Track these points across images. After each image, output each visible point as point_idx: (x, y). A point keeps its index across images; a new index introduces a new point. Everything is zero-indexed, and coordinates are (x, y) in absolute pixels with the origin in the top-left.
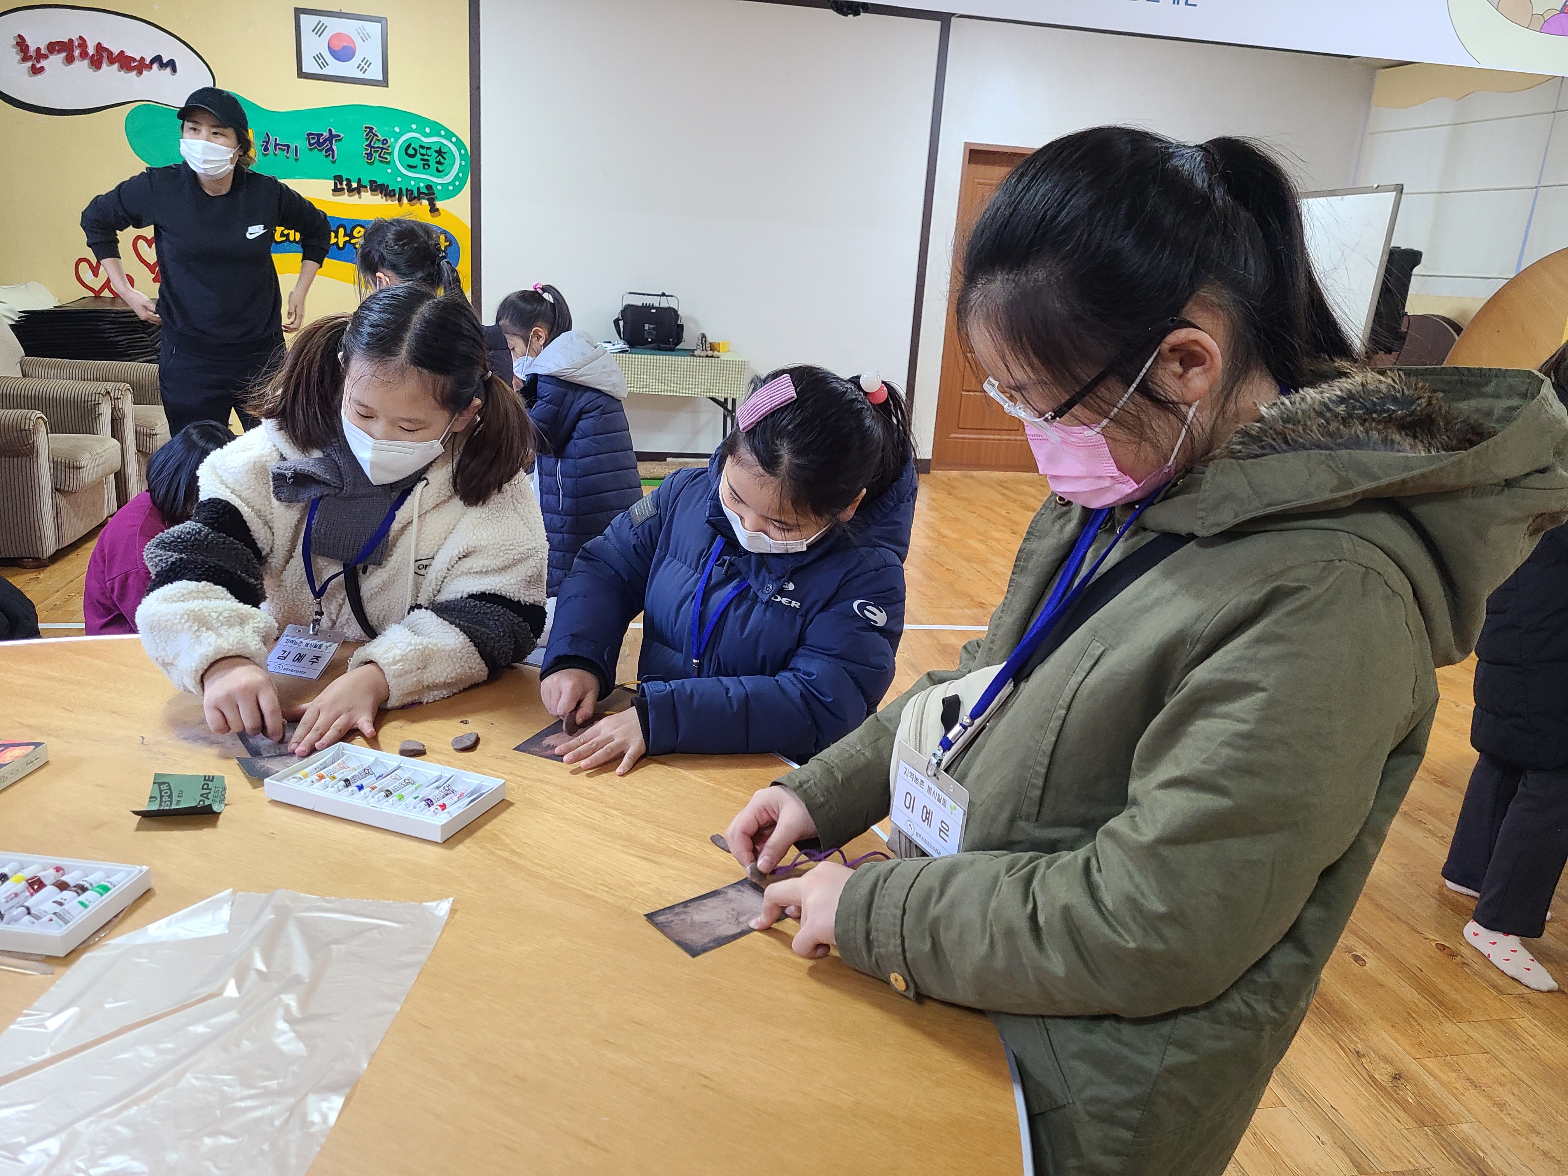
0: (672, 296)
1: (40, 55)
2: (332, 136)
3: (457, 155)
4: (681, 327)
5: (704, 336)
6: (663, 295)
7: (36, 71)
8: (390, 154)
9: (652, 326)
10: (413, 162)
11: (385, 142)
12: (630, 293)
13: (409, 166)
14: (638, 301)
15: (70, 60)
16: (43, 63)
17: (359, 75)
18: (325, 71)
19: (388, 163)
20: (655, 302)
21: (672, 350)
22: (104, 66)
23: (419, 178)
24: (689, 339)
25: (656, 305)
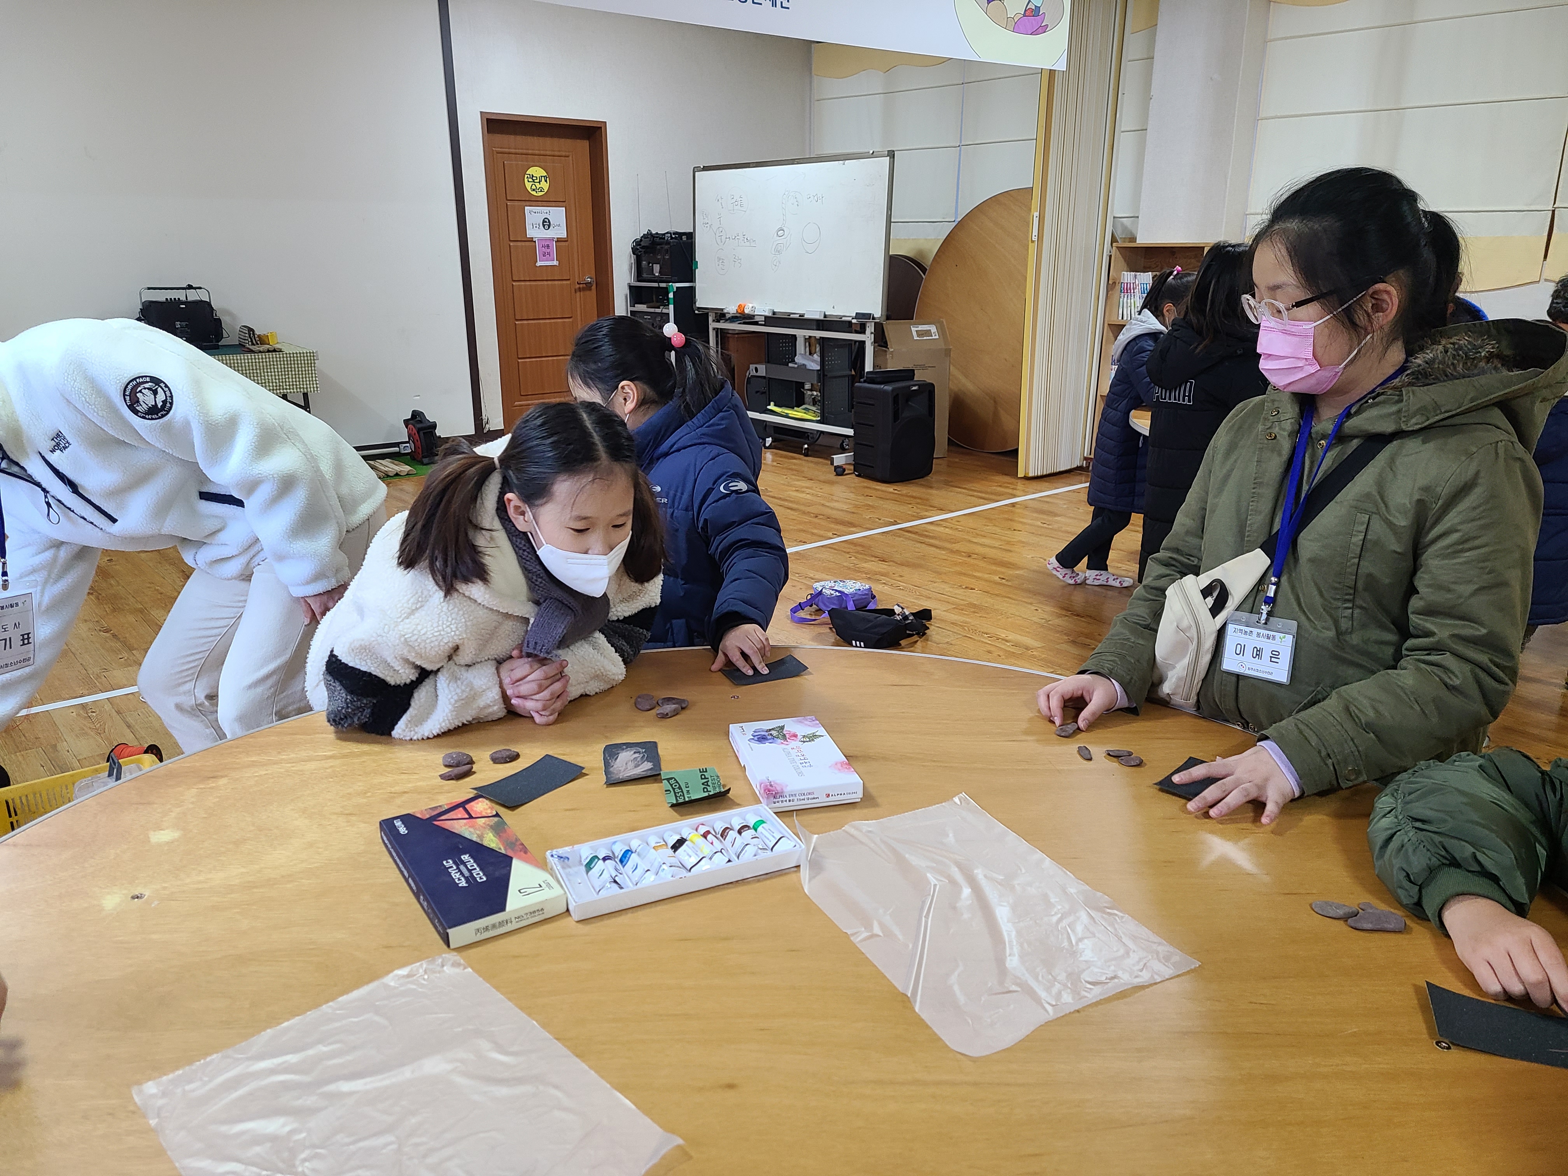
0: (200, 288)
4: (219, 321)
5: (251, 330)
6: (190, 287)
9: (184, 324)
12: (149, 289)
14: (161, 297)
20: (181, 295)
21: (217, 347)
24: (230, 336)
25: (183, 298)
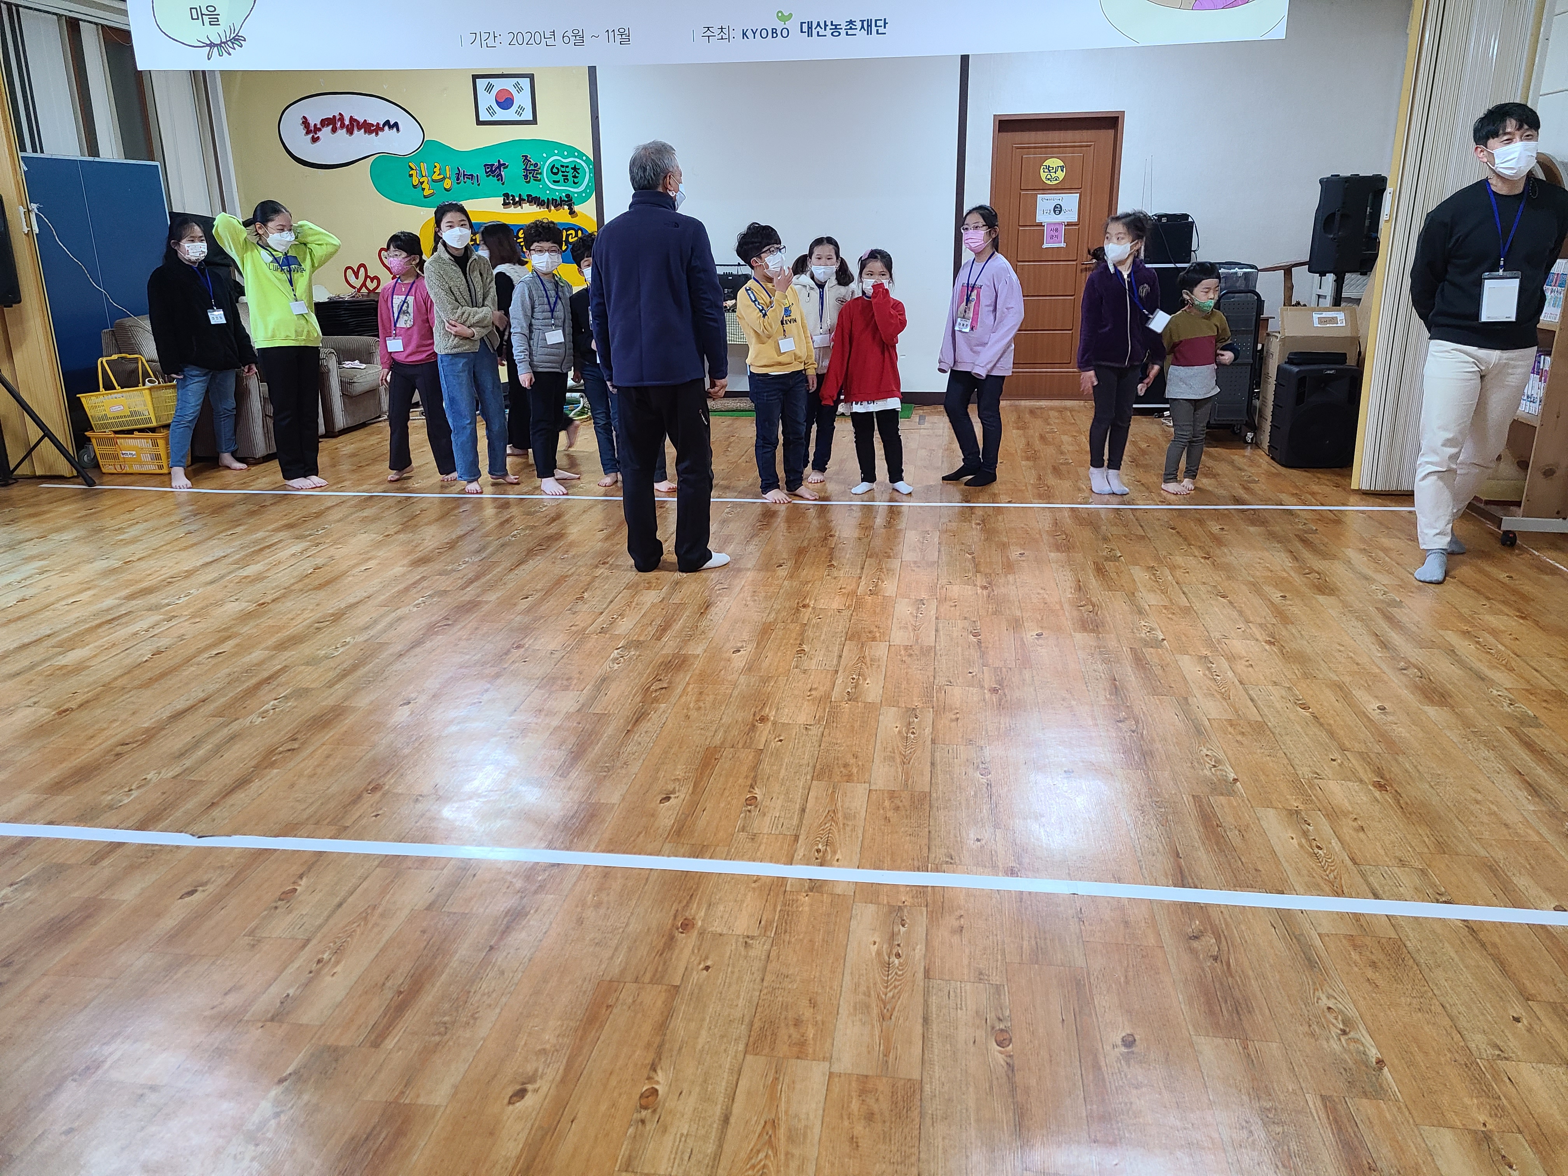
1: (317, 129)
2: (500, 165)
3: (587, 170)
7: (315, 140)
8: (540, 174)
10: (556, 178)
11: (536, 165)
13: (554, 181)
15: (334, 130)
16: (319, 134)
17: (517, 118)
18: (495, 118)
19: (540, 180)
22: (356, 131)
23: (560, 190)
